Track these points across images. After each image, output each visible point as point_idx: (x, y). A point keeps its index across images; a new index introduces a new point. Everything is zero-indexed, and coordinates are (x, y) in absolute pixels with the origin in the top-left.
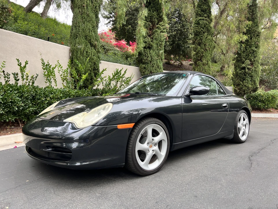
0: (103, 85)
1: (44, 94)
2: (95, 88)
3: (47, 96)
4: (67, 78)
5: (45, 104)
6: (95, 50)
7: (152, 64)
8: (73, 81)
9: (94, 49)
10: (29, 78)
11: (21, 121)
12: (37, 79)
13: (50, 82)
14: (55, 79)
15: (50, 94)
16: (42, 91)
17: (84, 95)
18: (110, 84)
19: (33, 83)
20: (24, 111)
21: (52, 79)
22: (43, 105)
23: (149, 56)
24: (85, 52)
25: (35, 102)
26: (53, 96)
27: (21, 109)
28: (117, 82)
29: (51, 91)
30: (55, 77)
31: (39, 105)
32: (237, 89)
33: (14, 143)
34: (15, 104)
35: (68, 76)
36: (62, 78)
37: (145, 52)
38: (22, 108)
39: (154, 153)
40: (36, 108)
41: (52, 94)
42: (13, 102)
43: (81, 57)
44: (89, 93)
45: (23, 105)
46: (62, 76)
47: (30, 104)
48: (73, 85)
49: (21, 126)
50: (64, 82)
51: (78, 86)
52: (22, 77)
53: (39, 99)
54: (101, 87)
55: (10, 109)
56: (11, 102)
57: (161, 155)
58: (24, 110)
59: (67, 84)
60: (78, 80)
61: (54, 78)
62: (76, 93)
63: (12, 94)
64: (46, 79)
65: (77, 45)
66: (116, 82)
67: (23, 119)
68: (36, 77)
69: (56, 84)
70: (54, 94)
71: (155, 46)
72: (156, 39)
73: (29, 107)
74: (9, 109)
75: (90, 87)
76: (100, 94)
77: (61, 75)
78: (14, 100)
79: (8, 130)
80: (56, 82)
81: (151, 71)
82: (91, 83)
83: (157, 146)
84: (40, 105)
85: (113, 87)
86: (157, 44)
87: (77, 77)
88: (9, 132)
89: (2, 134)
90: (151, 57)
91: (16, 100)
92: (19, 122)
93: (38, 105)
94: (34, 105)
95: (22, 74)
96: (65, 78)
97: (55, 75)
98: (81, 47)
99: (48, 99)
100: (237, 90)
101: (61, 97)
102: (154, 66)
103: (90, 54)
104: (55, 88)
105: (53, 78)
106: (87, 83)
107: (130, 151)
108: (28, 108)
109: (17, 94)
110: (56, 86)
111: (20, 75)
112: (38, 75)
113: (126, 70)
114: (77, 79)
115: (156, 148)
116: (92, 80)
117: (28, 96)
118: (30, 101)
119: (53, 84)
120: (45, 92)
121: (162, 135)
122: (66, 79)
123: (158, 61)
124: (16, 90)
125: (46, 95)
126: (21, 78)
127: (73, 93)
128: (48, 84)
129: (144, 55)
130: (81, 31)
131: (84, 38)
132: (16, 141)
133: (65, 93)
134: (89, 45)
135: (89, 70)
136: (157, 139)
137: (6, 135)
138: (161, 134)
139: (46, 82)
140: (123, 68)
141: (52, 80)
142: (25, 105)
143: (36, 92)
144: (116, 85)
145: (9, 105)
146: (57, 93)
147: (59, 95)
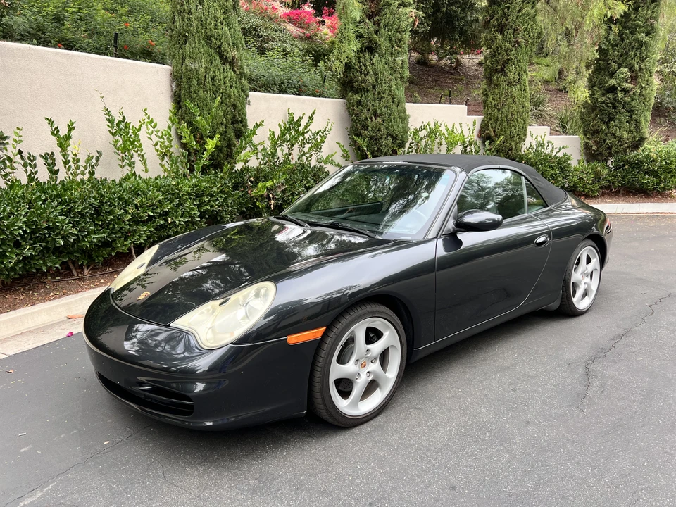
0: (258, 159)
1: (120, 198)
2: (239, 166)
3: (127, 203)
4: (171, 150)
5: (123, 222)
6: (234, 71)
7: (379, 93)
8: (185, 157)
9: (230, 69)
10: (82, 163)
11: (74, 263)
12: (99, 163)
13: (131, 165)
14: (142, 154)
15: (133, 196)
16: (114, 193)
17: (214, 189)
18: (273, 155)
19: (92, 173)
20: (79, 244)
21: (135, 154)
22: (120, 224)
23: (371, 71)
24: (209, 80)
25: (102, 221)
26: (142, 200)
27: (72, 240)
28: (292, 146)
29: (136, 188)
30: (142, 150)
31: (111, 226)
32: (591, 142)
33: (66, 319)
34: (58, 231)
35: (172, 146)
36: (157, 151)
37: (360, 62)
38: (73, 238)
39: (370, 379)
40: (104, 233)
41: (139, 194)
42: (52, 228)
43: (201, 94)
44: (225, 183)
45: (74, 231)
46: (158, 147)
47: (90, 226)
48: (187, 166)
49: (75, 274)
50: (163, 163)
51: (198, 170)
52: (66, 163)
53: (110, 213)
54: (254, 163)
55: (47, 242)
56: (48, 228)
57: (387, 379)
58: (79, 241)
59: (172, 166)
60: (198, 151)
61: (139, 152)
62: (195, 186)
63: (46, 209)
64: (120, 158)
65: (187, 62)
66: (289, 146)
67: (78, 260)
68: (98, 159)
69: (146, 167)
70: (143, 194)
71: (384, 43)
72: (386, 25)
73: (89, 233)
74: (44, 244)
75: (227, 167)
76: (250, 180)
77: (156, 145)
78: (54, 223)
79: (48, 287)
80: (145, 163)
81: (376, 111)
82: (227, 155)
83: (378, 361)
84: (114, 225)
85: (282, 159)
86: (390, 40)
87: (195, 143)
88: (52, 294)
89: (37, 300)
90: (376, 74)
91: (58, 222)
92: (71, 266)
93: (108, 226)
94: (101, 226)
95: (64, 156)
96: (164, 151)
97: (140, 146)
98: (199, 66)
99: (131, 209)
100: (592, 147)
101: (159, 201)
102: (382, 97)
103: (223, 82)
104: (144, 176)
105: (137, 152)
106: (218, 155)
107: (317, 385)
108: (86, 236)
109: (59, 208)
110: (147, 171)
111: (59, 158)
112: (100, 153)
113: (314, 113)
114: (195, 147)
115: (376, 366)
116: (231, 149)
117: (84, 209)
118: (90, 219)
119: (139, 168)
120: (122, 195)
121: (390, 337)
122: (168, 155)
123: (393, 83)
124: (54, 198)
125: (126, 202)
126: (63, 165)
127: (187, 189)
128: (127, 170)
129: (356, 69)
130: (194, 23)
131: (203, 42)
132: (70, 315)
133: (168, 190)
134: (218, 62)
135: (222, 124)
136: (377, 348)
137: (46, 303)
138: (386, 334)
139: (121, 166)
140: (304, 114)
141: (136, 158)
142: (80, 231)
143: (102, 196)
144: (290, 155)
145: (44, 234)
146: (150, 193)
147: (155, 198)
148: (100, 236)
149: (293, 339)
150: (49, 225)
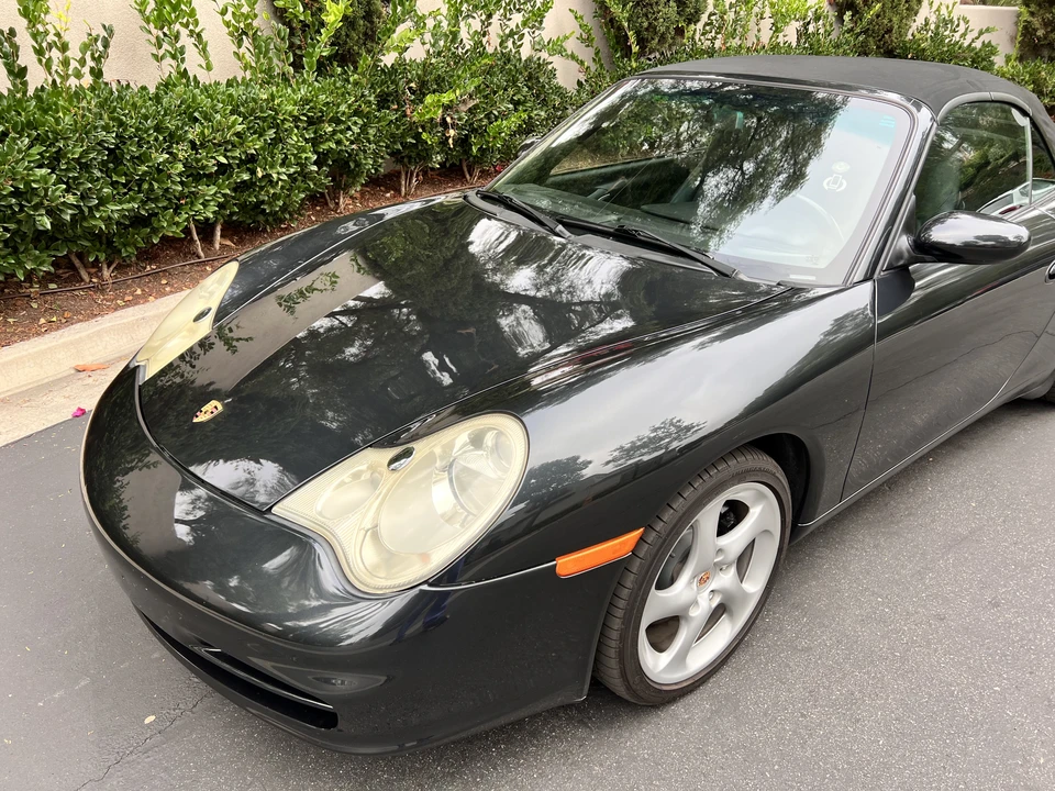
0: (424, 44)
1: (158, 129)
2: (388, 59)
3: (173, 138)
4: (255, 24)
5: (169, 176)
8: (283, 39)
10: (74, 53)
11: (81, 256)
12: (110, 50)
13: (178, 55)
14: (197, 30)
15: (184, 124)
16: (146, 118)
17: (343, 108)
18: (455, 35)
19: (97, 74)
20: (85, 224)
21: (184, 32)
22: (163, 182)
25: (126, 174)
26: (202, 132)
27: (68, 218)
28: (490, 16)
29: (189, 107)
30: (196, 23)
31: (146, 186)
32: (1036, 22)
33: (73, 372)
34: (36, 200)
35: (256, 16)
36: (228, 24)
38: (70, 212)
39: (715, 604)
40: (133, 199)
41: (196, 120)
42: (26, 193)
44: (363, 96)
45: (71, 199)
46: (229, 17)
47: (102, 188)
48: (288, 58)
49: (85, 277)
50: (243, 50)
51: (311, 68)
52: (39, 52)
53: (141, 159)
54: (417, 53)
55: (19, 222)
56: (16, 193)
57: (745, 596)
58: (84, 218)
59: (259, 59)
60: (308, 26)
61: (191, 27)
62: (306, 101)
63: (7, 154)
64: (154, 40)
66: (484, 17)
67: (89, 253)
68: (106, 46)
69: (206, 58)
70: (205, 119)
73: (103, 202)
74: (12, 226)
75: (365, 61)
76: (410, 89)
77: (224, 12)
78: (27, 184)
79: (35, 306)
80: (204, 50)
82: (365, 34)
83: (733, 570)
84: (151, 184)
85: (468, 44)
87: (302, 9)
88: (42, 321)
89: (14, 334)
91: (34, 181)
92: (77, 262)
93: (140, 186)
94: (125, 185)
95: (34, 36)
96: (242, 25)
97: (192, 13)
99: (182, 151)
100: (1036, 30)
101: (238, 135)
104: (205, 78)
105: (186, 26)
106: (347, 36)
108: (97, 207)
109: (34, 151)
110: (209, 68)
111: (24, 41)
112: (110, 31)
114: (302, 18)
115: (726, 579)
116: (372, 22)
117: (86, 152)
118: (101, 171)
119: (193, 61)
120: (162, 122)
121: (762, 514)
122: (250, 33)
124: (23, 130)
125: (171, 135)
126: (34, 57)
127: (290, 108)
128: (169, 67)
132: (81, 363)
133: (253, 110)
137: (32, 340)
138: (755, 513)
139: (155, 57)
141: (186, 40)
142: (83, 197)
143: (121, 124)
144: (484, 35)
145: (10, 206)
146: (218, 117)
147: (229, 128)
148: (125, 206)
149: (569, 565)
150: (17, 188)
